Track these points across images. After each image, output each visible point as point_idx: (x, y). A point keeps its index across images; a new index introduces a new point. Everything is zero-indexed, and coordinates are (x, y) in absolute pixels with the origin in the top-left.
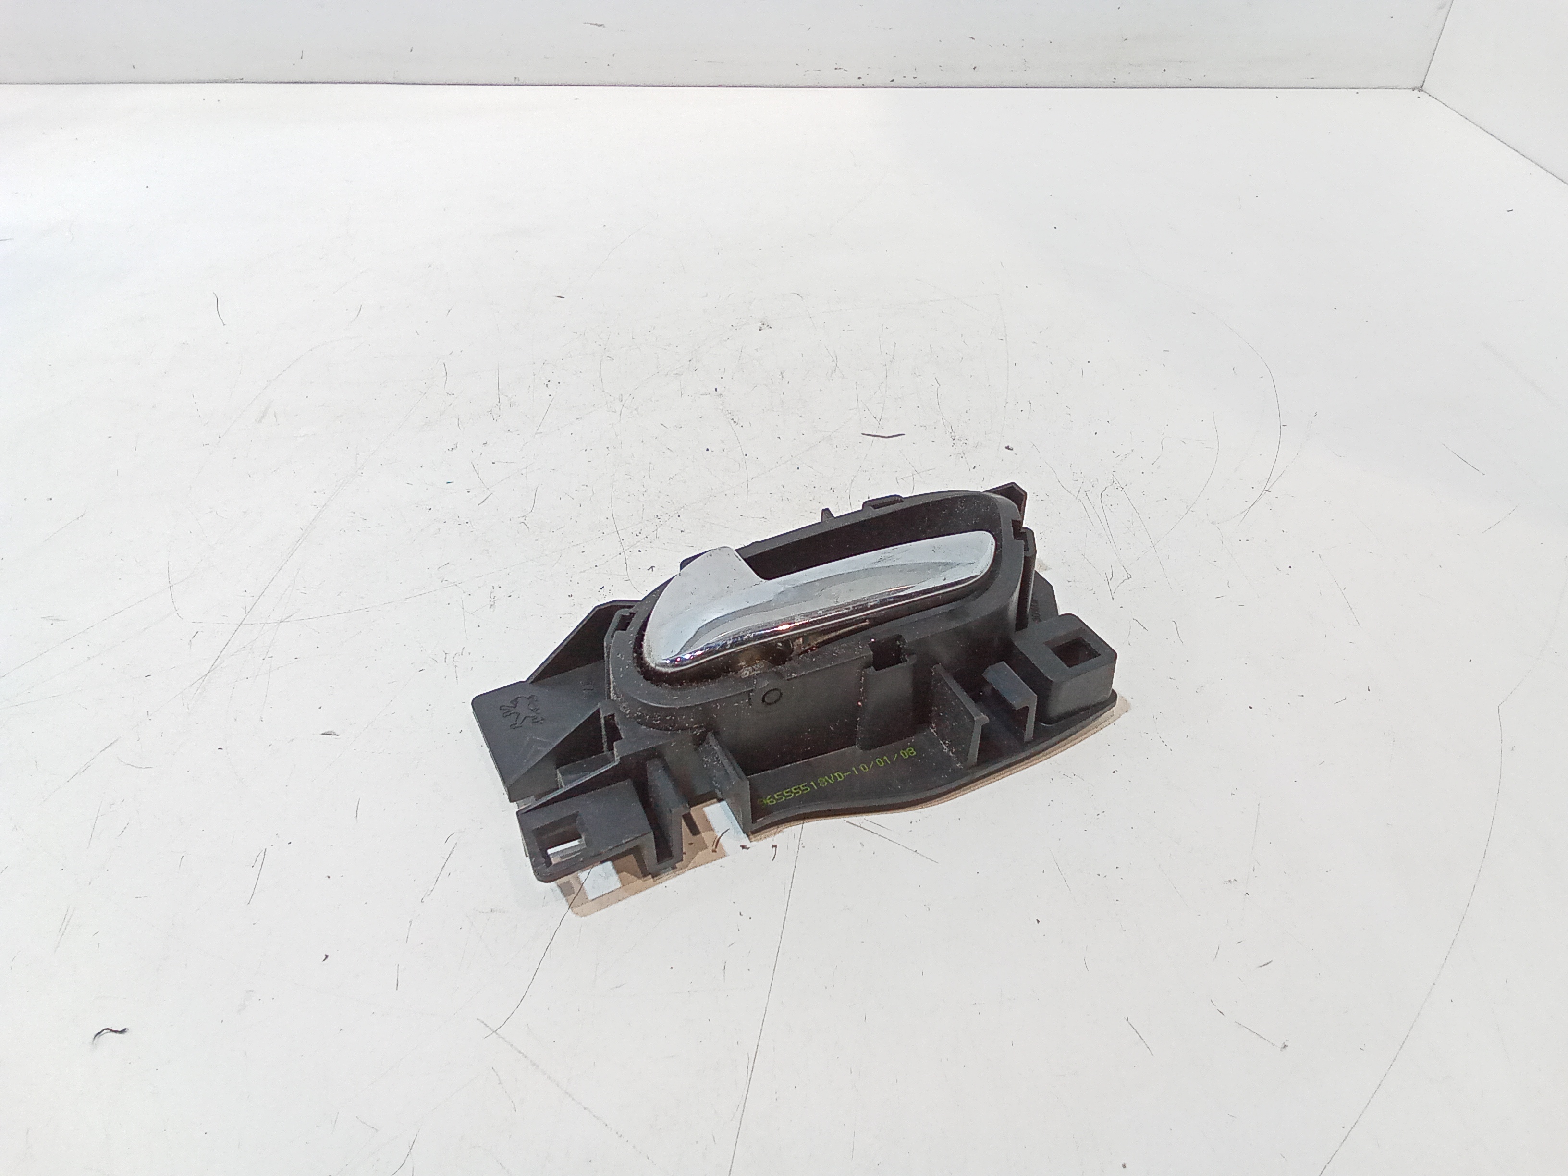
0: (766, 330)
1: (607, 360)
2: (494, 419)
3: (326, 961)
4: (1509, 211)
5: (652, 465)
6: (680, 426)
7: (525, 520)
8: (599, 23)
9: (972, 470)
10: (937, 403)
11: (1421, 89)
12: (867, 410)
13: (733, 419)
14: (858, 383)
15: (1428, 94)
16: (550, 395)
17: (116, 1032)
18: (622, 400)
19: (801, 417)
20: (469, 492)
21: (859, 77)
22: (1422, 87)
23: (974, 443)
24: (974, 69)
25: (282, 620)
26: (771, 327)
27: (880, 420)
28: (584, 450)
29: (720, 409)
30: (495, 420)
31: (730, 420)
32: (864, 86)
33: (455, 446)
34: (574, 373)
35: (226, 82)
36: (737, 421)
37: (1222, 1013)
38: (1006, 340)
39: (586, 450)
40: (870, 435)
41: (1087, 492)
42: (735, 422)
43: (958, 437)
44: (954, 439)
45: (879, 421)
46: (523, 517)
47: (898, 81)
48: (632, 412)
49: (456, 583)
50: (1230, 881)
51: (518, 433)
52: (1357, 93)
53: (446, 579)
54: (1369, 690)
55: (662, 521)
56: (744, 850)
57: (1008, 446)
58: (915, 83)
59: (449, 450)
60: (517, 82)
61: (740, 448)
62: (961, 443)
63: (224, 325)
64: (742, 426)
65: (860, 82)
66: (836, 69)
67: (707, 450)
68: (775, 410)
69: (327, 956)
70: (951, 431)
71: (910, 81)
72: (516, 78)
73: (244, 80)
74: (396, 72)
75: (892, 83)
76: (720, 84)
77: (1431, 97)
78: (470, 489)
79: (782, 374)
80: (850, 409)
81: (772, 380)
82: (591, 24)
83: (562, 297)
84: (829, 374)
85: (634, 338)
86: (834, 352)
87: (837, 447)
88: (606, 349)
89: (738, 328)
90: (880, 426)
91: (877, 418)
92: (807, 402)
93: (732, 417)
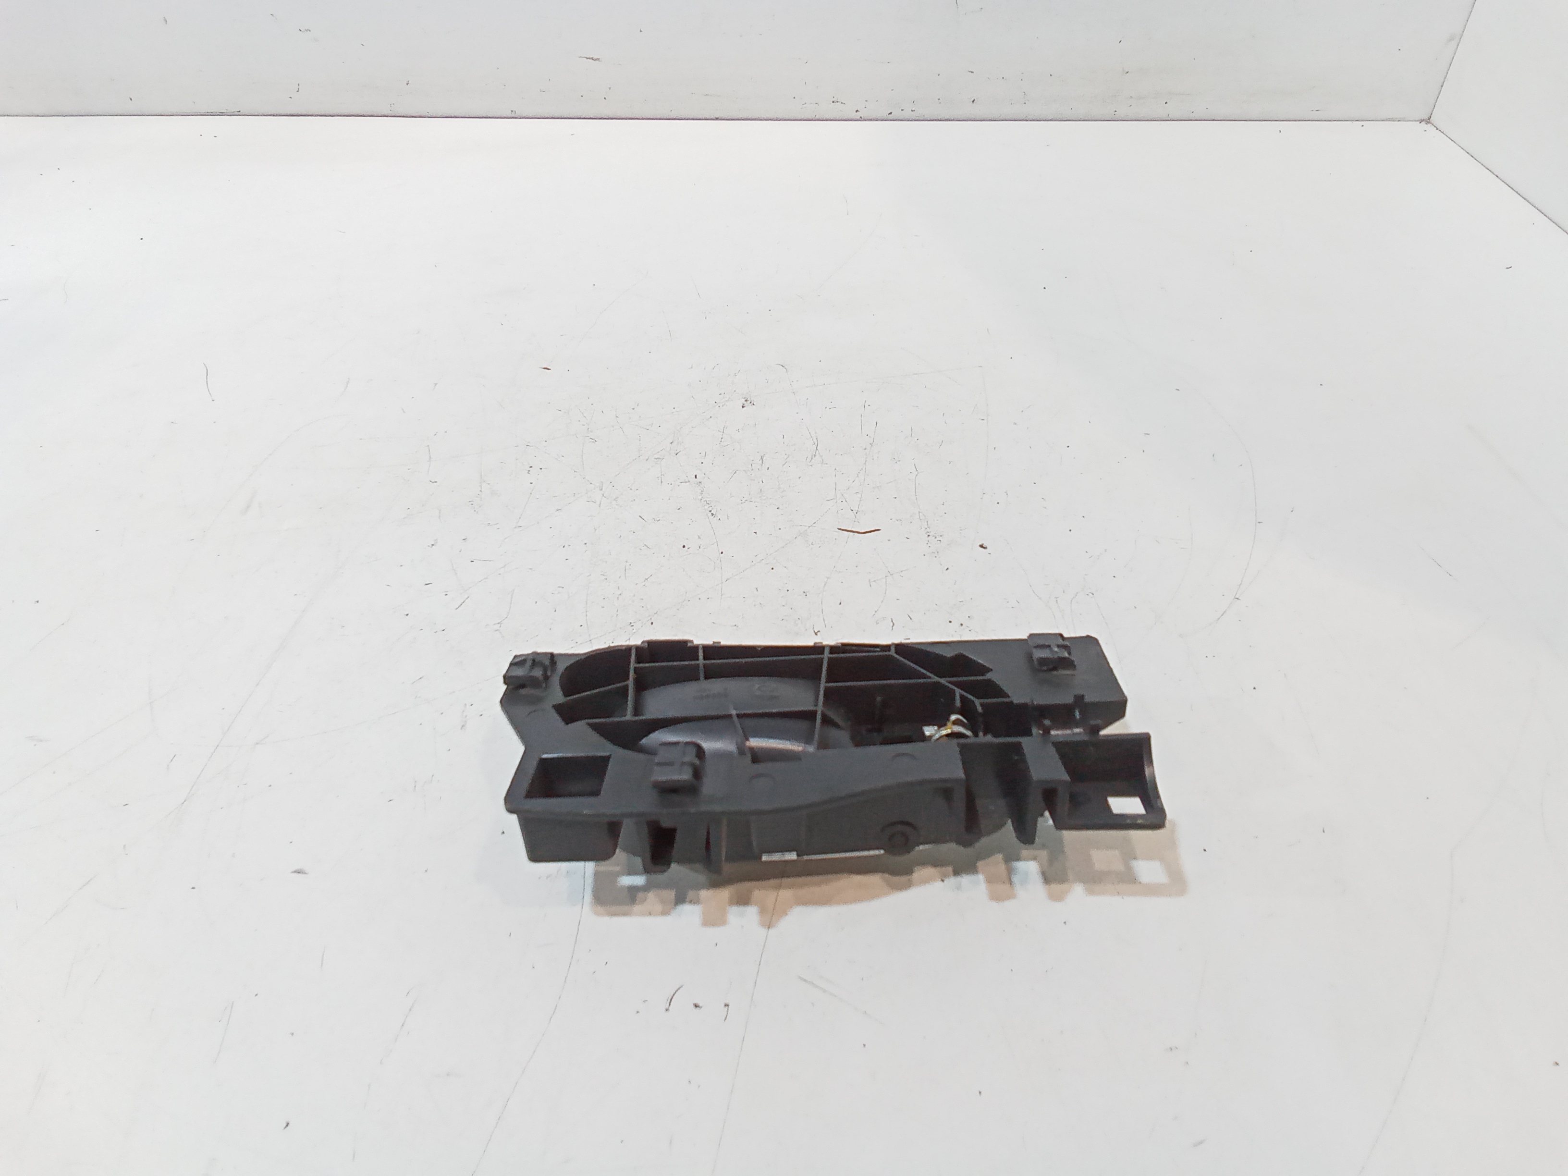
0: (748, 407)
1: (590, 442)
2: (475, 511)
3: (286, 1128)
4: (1508, 268)
5: (628, 564)
6: (658, 519)
7: (500, 627)
8: (595, 57)
9: (945, 572)
10: (915, 494)
11: (1428, 121)
12: (844, 501)
13: (710, 511)
14: (837, 469)
15: (1435, 126)
16: (531, 483)
18: (602, 489)
19: (778, 508)
20: (446, 595)
22: (1429, 119)
23: (949, 540)
24: (973, 101)
25: (258, 742)
26: (753, 404)
27: (857, 513)
28: (562, 547)
29: (699, 499)
31: (707, 511)
32: (861, 119)
33: (435, 542)
34: (556, 457)
35: (222, 114)
36: (715, 514)
38: (988, 421)
39: (564, 547)
40: (846, 530)
41: (1057, 599)
42: (712, 515)
43: (933, 533)
44: (929, 536)
45: (855, 513)
46: (498, 623)
47: (896, 113)
48: (611, 503)
49: (428, 701)
50: (1171, 1049)
51: (498, 526)
52: (1363, 126)
53: (418, 696)
54: (1324, 832)
55: (635, 629)
56: (697, 1006)
57: (983, 544)
58: (913, 115)
59: (429, 546)
60: (513, 115)
61: (716, 544)
62: (936, 539)
63: (213, 401)
64: (719, 519)
65: (858, 115)
66: (833, 102)
67: (684, 547)
68: (753, 500)
70: (926, 527)
71: (907, 114)
72: (512, 111)
73: (242, 113)
74: (392, 105)
75: (890, 115)
76: (717, 117)
77: (1438, 130)
78: (447, 592)
79: (762, 458)
80: (828, 499)
81: (752, 465)
82: (587, 58)
83: (548, 369)
84: (809, 459)
85: (617, 416)
86: (816, 433)
87: (812, 544)
88: (589, 430)
89: (721, 405)
90: (856, 520)
91: (854, 511)
92: (785, 491)
93: (710, 509)
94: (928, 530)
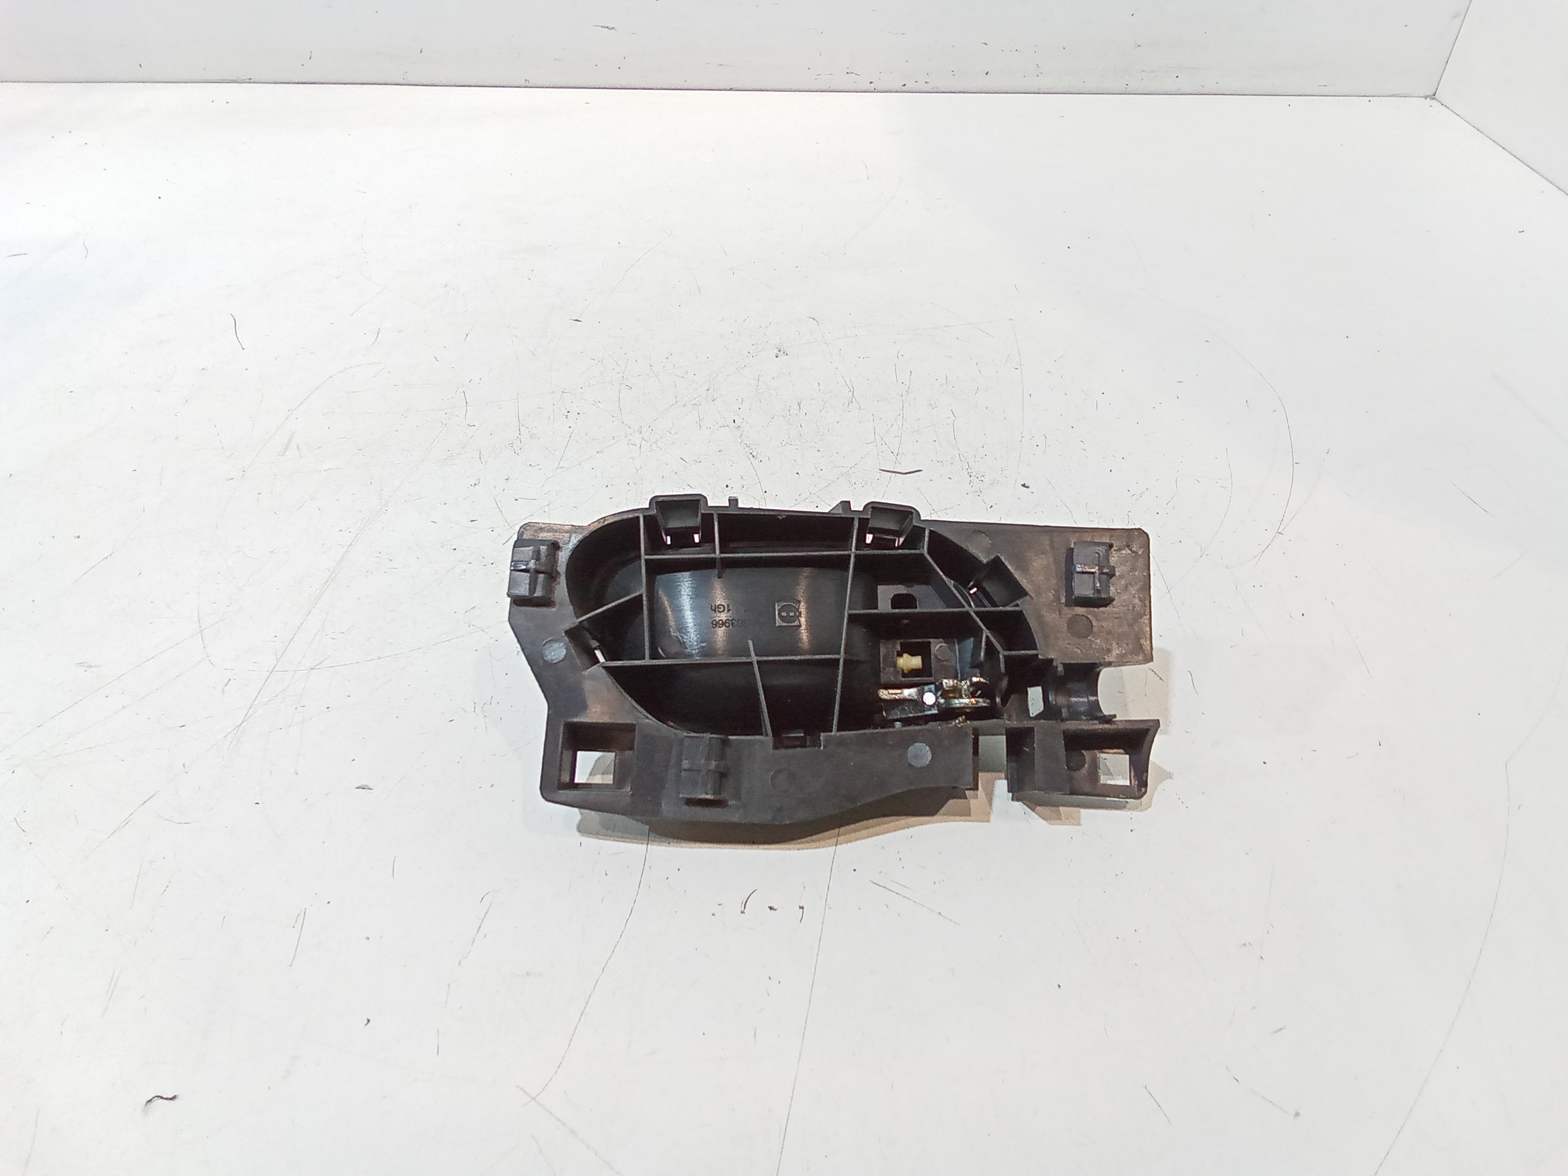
0: (782, 358)
1: (626, 389)
2: (515, 453)
3: (367, 1025)
4: (1520, 232)
6: (699, 461)
8: (611, 26)
9: (989, 509)
10: (954, 437)
11: (1433, 97)
12: (884, 444)
13: (751, 453)
14: (875, 415)
15: (1441, 103)
16: (570, 427)
17: (167, 1099)
18: (641, 433)
19: (818, 451)
20: (493, 531)
21: (870, 81)
22: (1434, 95)
23: (991, 480)
24: (987, 74)
25: (313, 667)
26: (787, 354)
27: (897, 455)
28: (605, 486)
29: (739, 443)
30: (517, 453)
31: (748, 454)
32: (875, 91)
33: (478, 482)
34: (593, 403)
35: (232, 81)
36: (755, 456)
37: (1237, 1080)
38: (1021, 370)
39: (607, 486)
40: (888, 471)
42: (753, 456)
43: (975, 473)
44: (971, 476)
47: (910, 85)
48: (651, 446)
49: (483, 629)
50: (1245, 945)
51: (540, 467)
52: (1370, 101)
53: (473, 624)
54: (1380, 745)
56: (772, 911)
58: (927, 87)
59: (471, 485)
60: (527, 84)
61: (759, 483)
62: (978, 480)
63: (243, 349)
64: (761, 461)
65: (872, 87)
66: (848, 73)
67: (727, 486)
68: (793, 443)
69: (369, 1021)
70: (968, 468)
71: (922, 86)
72: (526, 80)
73: (251, 81)
74: (405, 73)
75: (904, 87)
76: (731, 88)
77: (1443, 106)
78: (494, 528)
79: (799, 404)
80: (868, 442)
81: (789, 411)
82: (602, 27)
83: (579, 321)
84: (846, 405)
85: (651, 365)
86: (851, 381)
87: (855, 484)
88: (624, 377)
89: (755, 355)
90: (897, 461)
91: (894, 453)
92: (824, 434)
93: (751, 451)
94: (969, 470)
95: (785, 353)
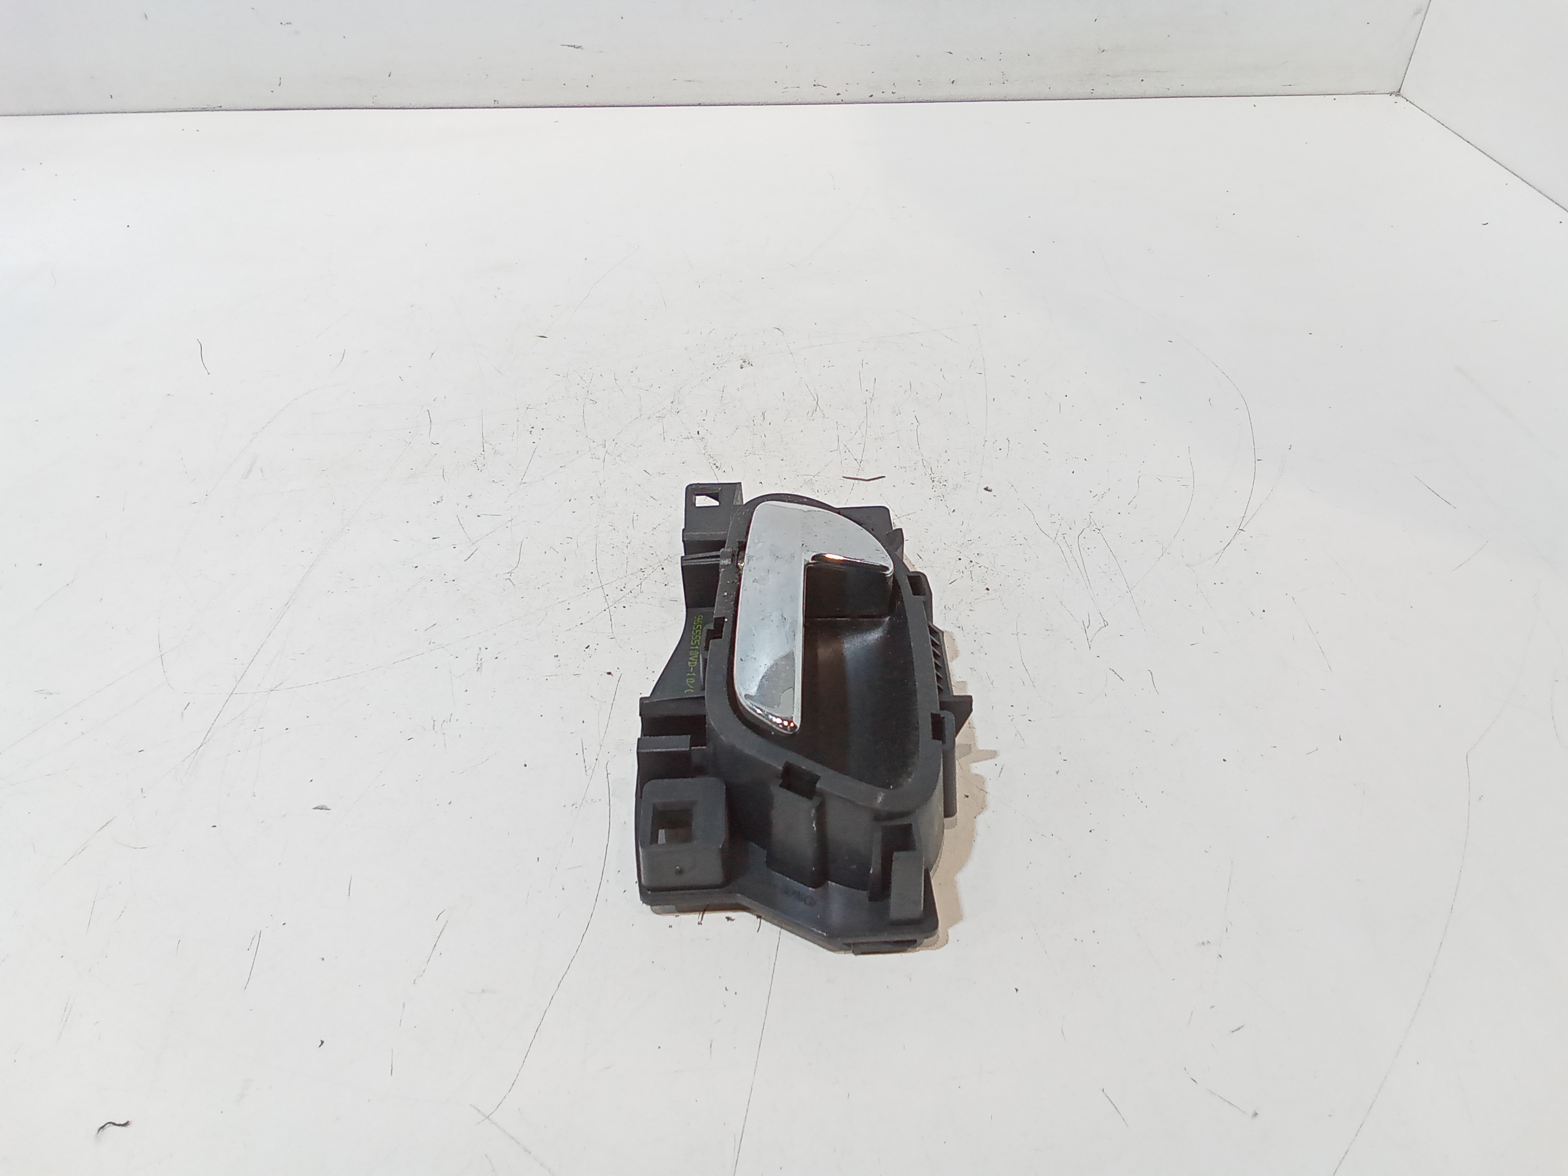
0: (748, 368)
1: (590, 403)
2: (478, 469)
3: (321, 1047)
4: (1484, 224)
5: (635, 515)
6: (663, 473)
7: (511, 576)
8: (578, 45)
9: (951, 514)
10: (917, 443)
11: (1398, 93)
12: (847, 451)
13: (715, 464)
14: (839, 423)
15: (1405, 98)
16: (534, 443)
17: (119, 1125)
18: (605, 446)
19: (782, 460)
20: (454, 548)
21: (837, 93)
22: (1399, 92)
23: (954, 485)
24: (953, 82)
25: (272, 689)
26: (752, 365)
27: (861, 462)
28: (568, 501)
29: (702, 454)
30: (480, 470)
31: (711, 464)
32: (842, 102)
33: (441, 499)
34: (558, 418)
35: (204, 110)
36: (719, 466)
37: (1194, 1081)
38: (985, 374)
39: (570, 501)
40: (851, 479)
41: (1064, 535)
42: (717, 467)
43: (937, 478)
44: (933, 481)
45: (859, 463)
46: (509, 573)
47: (878, 96)
48: (615, 459)
49: (443, 646)
50: (1203, 943)
51: (502, 483)
52: (1335, 99)
53: (432, 641)
54: (1340, 740)
55: (646, 575)
56: (729, 921)
57: (987, 487)
58: (894, 98)
59: (434, 503)
60: (496, 105)
62: (941, 484)
63: (209, 374)
64: (724, 471)
65: (839, 98)
66: (814, 85)
68: (756, 453)
69: (322, 1042)
70: (931, 473)
71: (888, 96)
72: (495, 101)
73: (222, 108)
74: (375, 97)
75: (871, 98)
76: (700, 103)
77: (1408, 102)
78: (456, 545)
79: (763, 414)
80: (832, 450)
81: (753, 421)
82: (568, 46)
83: (544, 337)
84: (810, 414)
85: (616, 379)
86: (815, 390)
87: (818, 491)
88: (589, 392)
89: (719, 367)
90: (860, 468)
91: (858, 460)
92: (788, 444)
93: (715, 462)
94: (932, 475)
95: (750, 364)
